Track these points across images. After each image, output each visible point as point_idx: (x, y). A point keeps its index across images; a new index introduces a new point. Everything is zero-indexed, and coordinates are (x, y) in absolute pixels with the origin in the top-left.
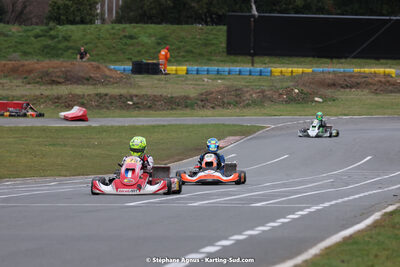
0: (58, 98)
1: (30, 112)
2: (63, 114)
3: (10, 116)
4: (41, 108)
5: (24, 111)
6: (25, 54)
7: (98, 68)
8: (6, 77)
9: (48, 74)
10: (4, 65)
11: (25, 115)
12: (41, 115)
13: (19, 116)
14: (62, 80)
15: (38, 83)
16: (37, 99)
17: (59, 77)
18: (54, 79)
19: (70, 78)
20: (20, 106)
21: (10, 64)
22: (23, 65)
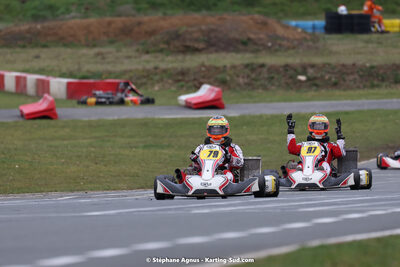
0: (183, 73)
1: (131, 97)
2: (183, 98)
3: (98, 103)
4: (154, 90)
5: (119, 95)
6: (154, 6)
7: (265, 24)
8: (112, 42)
9: (177, 36)
10: (109, 24)
11: (122, 102)
12: (149, 101)
13: (111, 103)
14: (201, 45)
15: (161, 51)
16: (148, 76)
17: (197, 40)
18: (188, 43)
19: (215, 42)
20: (114, 87)
21: (119, 21)
22: (139, 24)
